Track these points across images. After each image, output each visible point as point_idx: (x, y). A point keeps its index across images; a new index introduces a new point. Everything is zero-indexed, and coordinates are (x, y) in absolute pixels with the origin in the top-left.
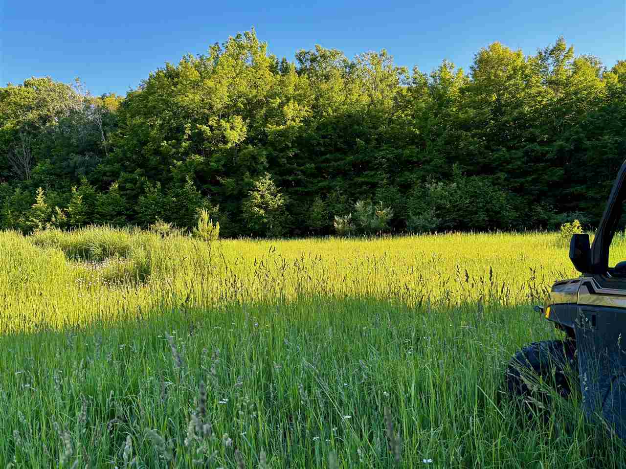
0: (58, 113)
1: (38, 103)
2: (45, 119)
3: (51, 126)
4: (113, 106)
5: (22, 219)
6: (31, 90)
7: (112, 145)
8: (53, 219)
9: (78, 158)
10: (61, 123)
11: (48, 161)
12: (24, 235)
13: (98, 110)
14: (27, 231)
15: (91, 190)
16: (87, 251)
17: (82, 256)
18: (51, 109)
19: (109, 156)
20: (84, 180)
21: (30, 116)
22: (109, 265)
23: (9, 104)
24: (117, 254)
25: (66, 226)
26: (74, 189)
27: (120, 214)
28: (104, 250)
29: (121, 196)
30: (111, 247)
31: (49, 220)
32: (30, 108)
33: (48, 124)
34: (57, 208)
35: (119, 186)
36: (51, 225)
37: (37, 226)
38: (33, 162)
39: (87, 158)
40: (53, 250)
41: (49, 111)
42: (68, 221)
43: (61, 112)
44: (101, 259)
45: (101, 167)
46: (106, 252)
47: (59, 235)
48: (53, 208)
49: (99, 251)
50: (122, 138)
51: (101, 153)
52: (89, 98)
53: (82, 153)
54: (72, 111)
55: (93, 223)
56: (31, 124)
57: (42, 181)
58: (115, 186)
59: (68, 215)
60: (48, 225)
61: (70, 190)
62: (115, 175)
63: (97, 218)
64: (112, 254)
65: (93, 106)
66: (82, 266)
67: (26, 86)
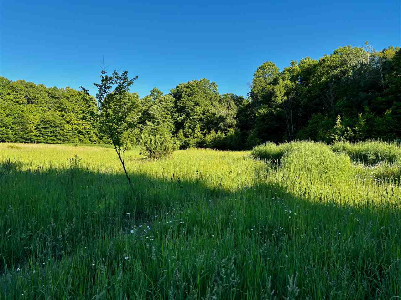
0: (353, 67)
1: (342, 63)
2: (344, 72)
3: (348, 76)
4: (391, 54)
5: (327, 134)
6: (337, 56)
7: (388, 83)
8: (346, 135)
9: (363, 95)
10: (354, 73)
11: (345, 99)
12: (328, 144)
13: (380, 59)
14: (330, 142)
15: (371, 115)
16: (365, 156)
17: (361, 160)
18: (349, 65)
19: (385, 91)
20: (367, 109)
21: (336, 72)
22: (380, 168)
23: (324, 67)
24: (386, 160)
25: (353, 140)
26: (360, 115)
27: (391, 131)
28: (377, 156)
29: (393, 118)
30: (383, 155)
31: (343, 135)
32: (336, 67)
33: (346, 76)
34: (348, 128)
35: (392, 112)
36: (344, 139)
37: (335, 139)
38: (336, 100)
39: (370, 94)
40: (342, 155)
41: (347, 67)
42: (355, 136)
43: (355, 66)
44: (374, 163)
45: (379, 98)
46: (379, 158)
47: (348, 145)
48: (346, 128)
49: (373, 157)
50: (396, 77)
51: (380, 90)
52: (374, 53)
53: (367, 91)
54: (362, 64)
55: (371, 138)
56: (336, 77)
57: (340, 112)
58: (389, 111)
59: (354, 131)
60: (342, 139)
61: (358, 116)
62: (389, 104)
63: (374, 134)
64: (383, 160)
65: (376, 58)
66: (361, 167)
67: (335, 54)
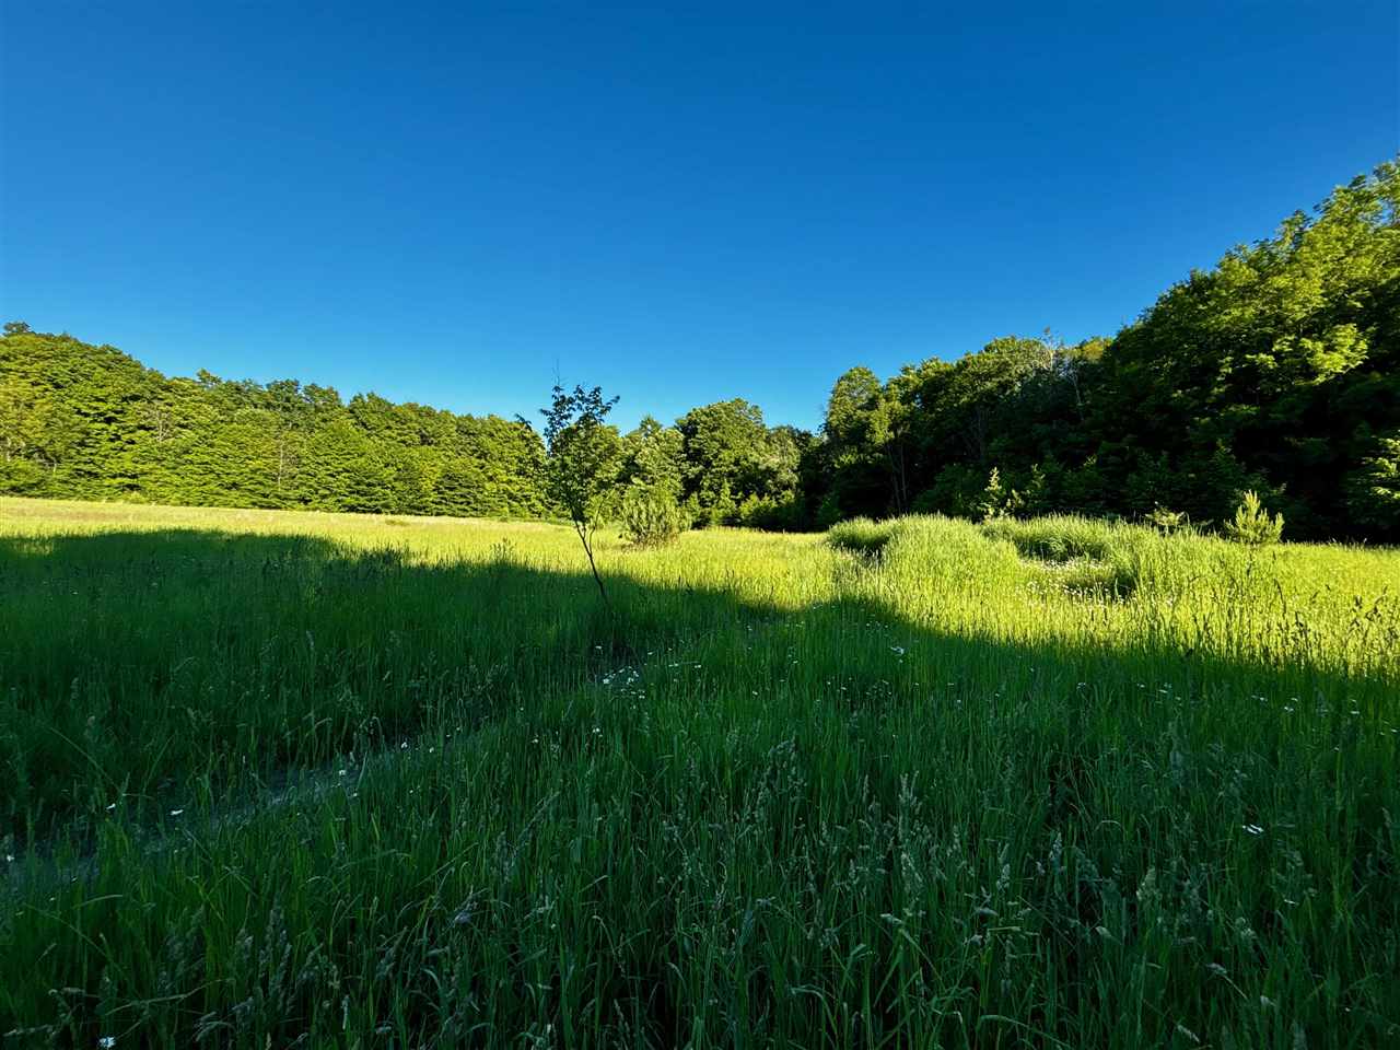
0: (1022, 375)
1: (999, 368)
2: (1004, 386)
3: (1012, 393)
4: (1095, 352)
5: (972, 504)
6: (991, 355)
7: (1091, 406)
8: (1009, 504)
9: (1041, 429)
10: (1024, 388)
11: (1006, 435)
12: (974, 523)
13: (1075, 362)
14: (977, 518)
15: (1056, 468)
16: (1046, 546)
17: (1039, 553)
18: (1013, 373)
19: (1086, 421)
20: (1049, 455)
21: (989, 385)
22: (1073, 567)
23: (967, 376)
24: (1087, 555)
25: (1022, 514)
26: (1034, 468)
27: (1096, 498)
28: (1069, 546)
29: (1100, 474)
30: (1080, 544)
31: (1003, 505)
32: (988, 376)
33: (1008, 393)
34: (1013, 491)
35: (1098, 461)
36: (1005, 512)
37: (987, 513)
38: (989, 438)
39: (1054, 427)
40: (1002, 543)
41: (1010, 375)
42: (1025, 506)
43: (1025, 375)
44: (1063, 559)
45: (1072, 437)
46: (1071, 551)
47: (1013, 525)
48: (1009, 491)
49: (1061, 548)
50: (1105, 395)
51: (1074, 419)
52: (1061, 350)
53: (1049, 422)
54: (1039, 371)
55: (1058, 511)
56: (989, 394)
57: (997, 460)
58: (1092, 461)
59: (1024, 497)
60: (1002, 512)
61: (1030, 470)
62: (1091, 448)
63: (1062, 504)
64: (1080, 554)
65: (1067, 360)
66: (1037, 566)
67: (987, 350)
